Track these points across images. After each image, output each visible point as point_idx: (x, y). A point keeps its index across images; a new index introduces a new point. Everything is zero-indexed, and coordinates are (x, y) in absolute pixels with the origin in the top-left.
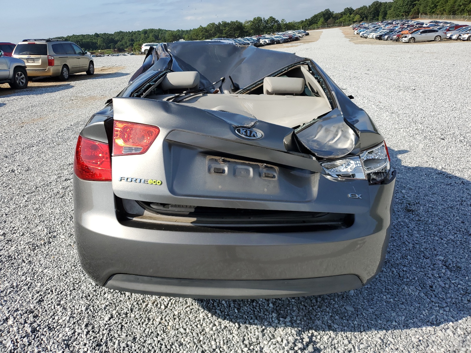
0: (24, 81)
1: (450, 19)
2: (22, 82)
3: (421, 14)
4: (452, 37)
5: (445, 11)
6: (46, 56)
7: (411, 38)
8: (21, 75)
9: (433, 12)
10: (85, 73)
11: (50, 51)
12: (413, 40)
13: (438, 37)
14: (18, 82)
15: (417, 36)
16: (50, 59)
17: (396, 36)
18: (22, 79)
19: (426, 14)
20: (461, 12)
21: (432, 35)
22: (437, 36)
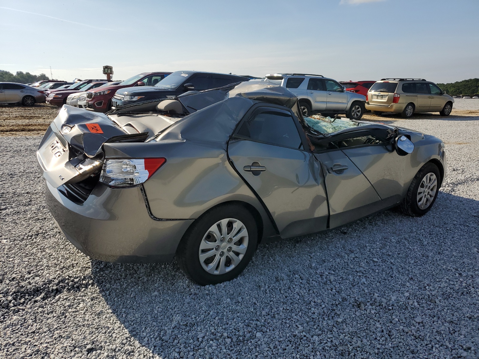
0: (359, 114)
2: (357, 115)
6: (393, 94)
8: (358, 108)
10: (438, 113)
11: (398, 90)
14: (353, 114)
16: (396, 96)
18: (359, 112)
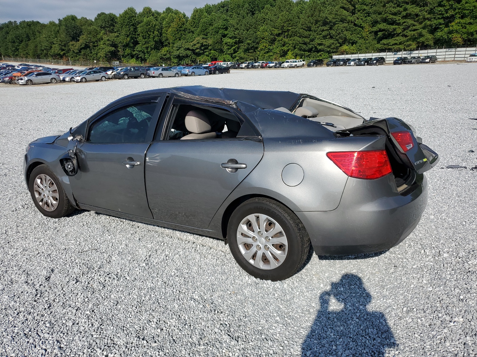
1: (37, 62)
3: (4, 57)
4: (65, 79)
5: (29, 55)
7: (28, 80)
9: (17, 55)
12: (29, 83)
13: (54, 79)
15: (33, 78)
17: (8, 78)
19: (9, 56)
20: (45, 56)
21: (47, 78)
22: (52, 79)
